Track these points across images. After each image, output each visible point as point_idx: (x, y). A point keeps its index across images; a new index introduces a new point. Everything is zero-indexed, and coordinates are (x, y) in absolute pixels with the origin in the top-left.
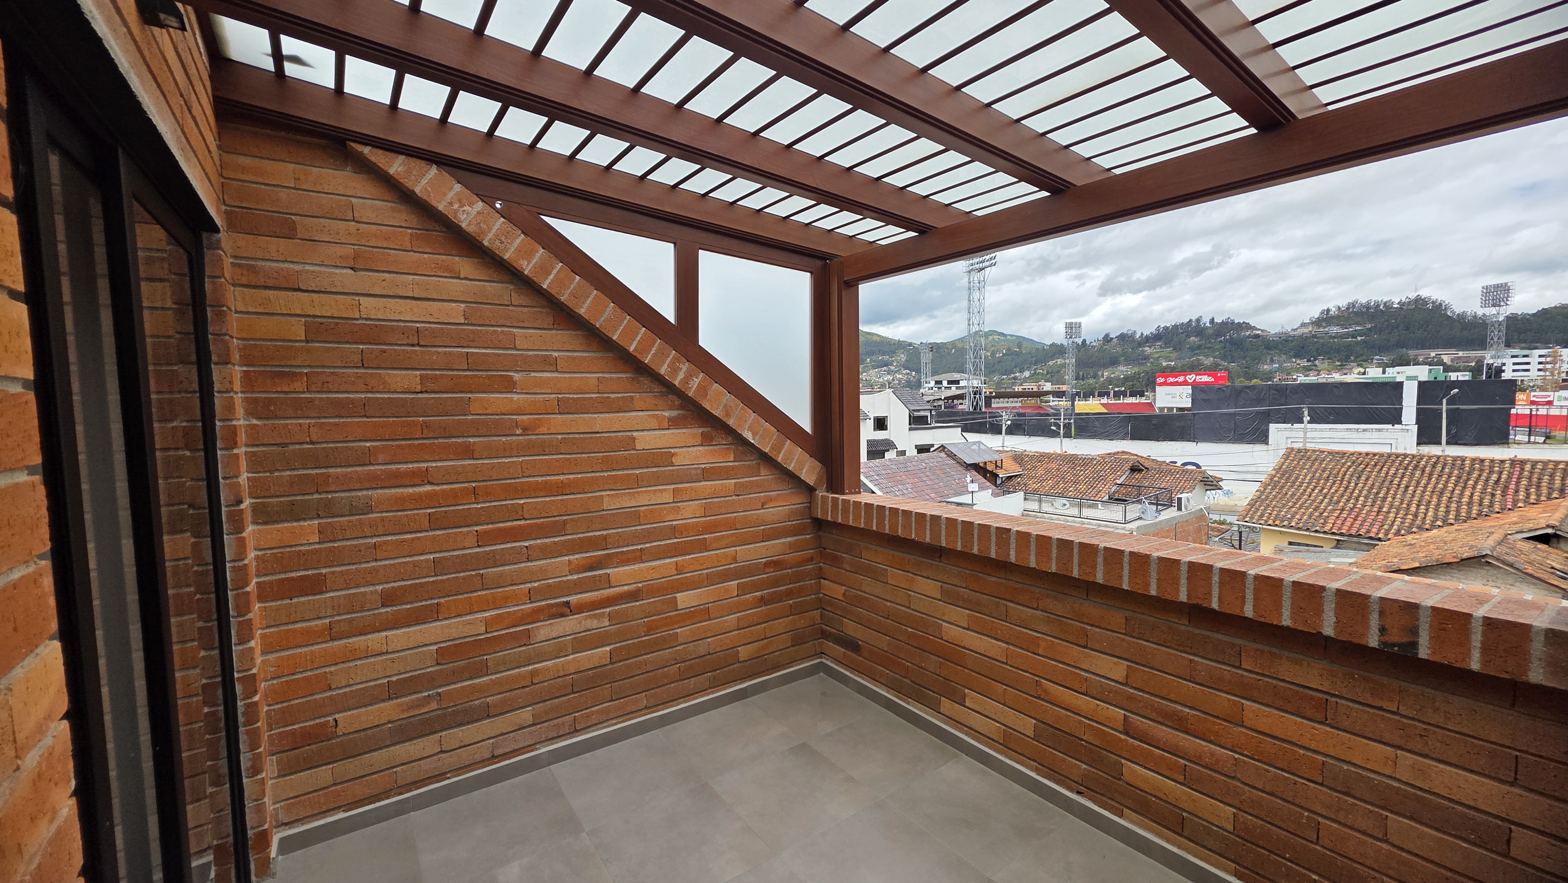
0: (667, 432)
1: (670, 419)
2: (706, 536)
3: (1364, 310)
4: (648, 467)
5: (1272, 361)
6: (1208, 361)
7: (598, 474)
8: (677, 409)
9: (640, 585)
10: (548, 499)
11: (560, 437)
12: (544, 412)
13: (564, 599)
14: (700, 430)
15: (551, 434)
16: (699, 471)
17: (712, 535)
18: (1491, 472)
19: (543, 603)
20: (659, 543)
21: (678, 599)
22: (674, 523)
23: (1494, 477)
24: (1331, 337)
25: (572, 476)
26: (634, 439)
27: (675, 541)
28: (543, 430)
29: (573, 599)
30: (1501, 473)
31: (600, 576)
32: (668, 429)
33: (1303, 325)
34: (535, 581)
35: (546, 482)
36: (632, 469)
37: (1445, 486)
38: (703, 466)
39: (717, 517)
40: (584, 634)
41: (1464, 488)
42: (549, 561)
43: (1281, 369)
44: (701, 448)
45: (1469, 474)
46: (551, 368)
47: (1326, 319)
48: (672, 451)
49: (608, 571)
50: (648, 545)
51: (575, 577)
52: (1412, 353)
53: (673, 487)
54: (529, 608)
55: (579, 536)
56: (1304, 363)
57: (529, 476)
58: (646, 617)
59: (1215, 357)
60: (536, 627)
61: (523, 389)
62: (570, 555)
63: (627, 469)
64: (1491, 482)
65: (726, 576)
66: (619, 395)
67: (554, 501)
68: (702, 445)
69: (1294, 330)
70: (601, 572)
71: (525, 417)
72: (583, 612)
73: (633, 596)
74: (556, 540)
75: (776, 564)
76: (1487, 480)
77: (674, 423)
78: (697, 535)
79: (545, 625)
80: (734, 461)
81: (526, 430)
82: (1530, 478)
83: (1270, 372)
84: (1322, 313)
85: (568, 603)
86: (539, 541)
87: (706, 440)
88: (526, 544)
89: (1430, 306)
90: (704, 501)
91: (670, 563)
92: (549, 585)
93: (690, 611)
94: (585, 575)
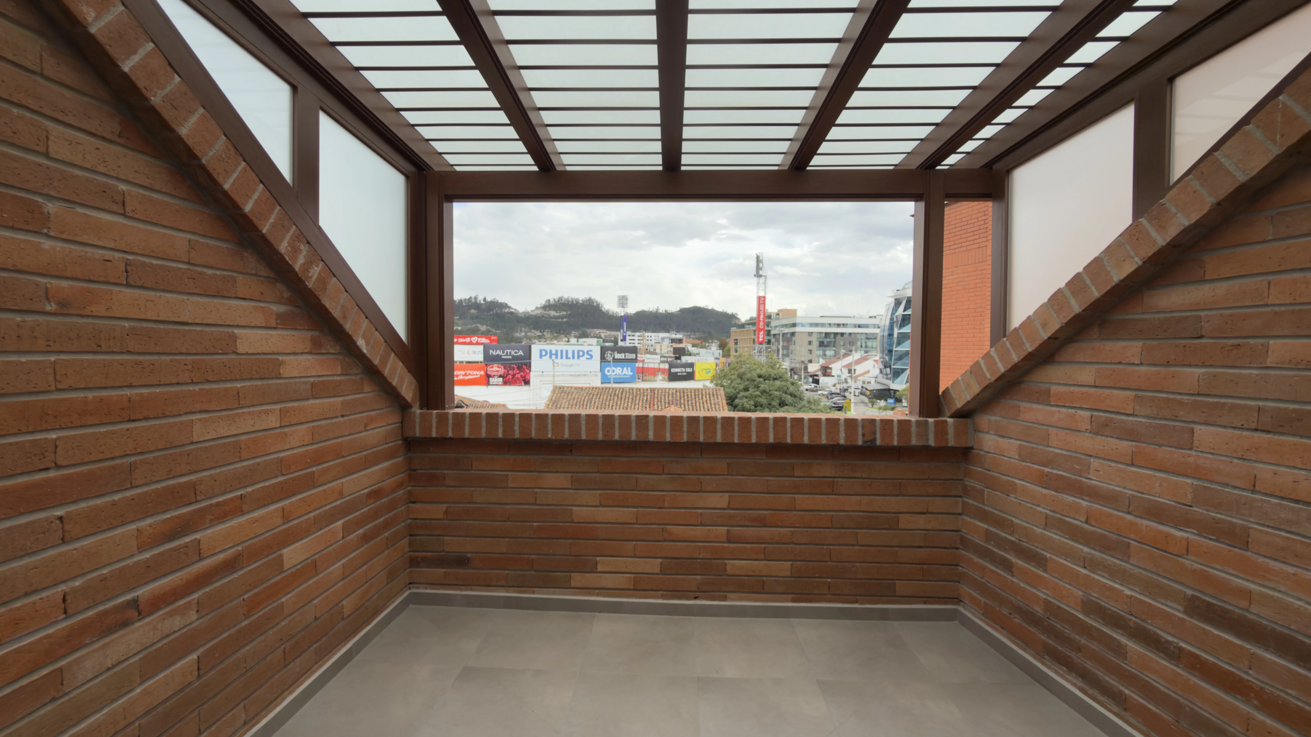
0: (273, 332)
1: (279, 316)
2: (314, 469)
3: (567, 302)
4: (251, 379)
5: (521, 331)
6: (483, 328)
7: (184, 388)
8: (285, 304)
9: (240, 548)
10: (103, 429)
11: (127, 324)
12: (102, 279)
13: (128, 597)
14: (310, 334)
15: (111, 318)
16: (309, 386)
17: (320, 467)
18: (644, 395)
19: (90, 613)
20: (262, 485)
21: (285, 557)
22: (281, 455)
23: (645, 398)
24: (552, 318)
25: (144, 391)
26: (234, 338)
27: (282, 479)
28: (99, 310)
29: (143, 592)
30: (647, 396)
31: (186, 546)
32: (275, 328)
33: (537, 308)
34: (74, 578)
35: (101, 400)
36: (231, 380)
37: (628, 405)
38: (312, 380)
39: (323, 444)
40: (160, 645)
41: (635, 405)
42: (100, 537)
43: (526, 337)
44: (309, 357)
45: (636, 397)
46: (115, 208)
47: (548, 306)
48: (280, 358)
49: (197, 536)
50: (249, 489)
51: (147, 555)
52: (588, 331)
53: (278, 407)
54: (63, 629)
55: (153, 487)
56: (538, 333)
57: (71, 389)
58: (245, 593)
59: (487, 325)
60: (75, 660)
61: (62, 232)
62: (138, 520)
63: (225, 381)
64: (645, 401)
65: (331, 517)
66: (218, 273)
67: (114, 433)
68: (310, 353)
69: (532, 311)
70: (187, 539)
71: (64, 284)
72: (159, 609)
73: (230, 565)
74: (116, 497)
75: (376, 494)
76: (643, 400)
77: (283, 322)
78: (305, 469)
79: (94, 651)
80: (341, 375)
81: (65, 307)
82: (658, 398)
83: (520, 338)
84: (546, 302)
85: (135, 601)
86: (83, 505)
87: (316, 348)
88: (59, 512)
89: (595, 304)
90: (312, 424)
91: (276, 510)
92: (104, 579)
93: (298, 570)
94: (162, 549)
